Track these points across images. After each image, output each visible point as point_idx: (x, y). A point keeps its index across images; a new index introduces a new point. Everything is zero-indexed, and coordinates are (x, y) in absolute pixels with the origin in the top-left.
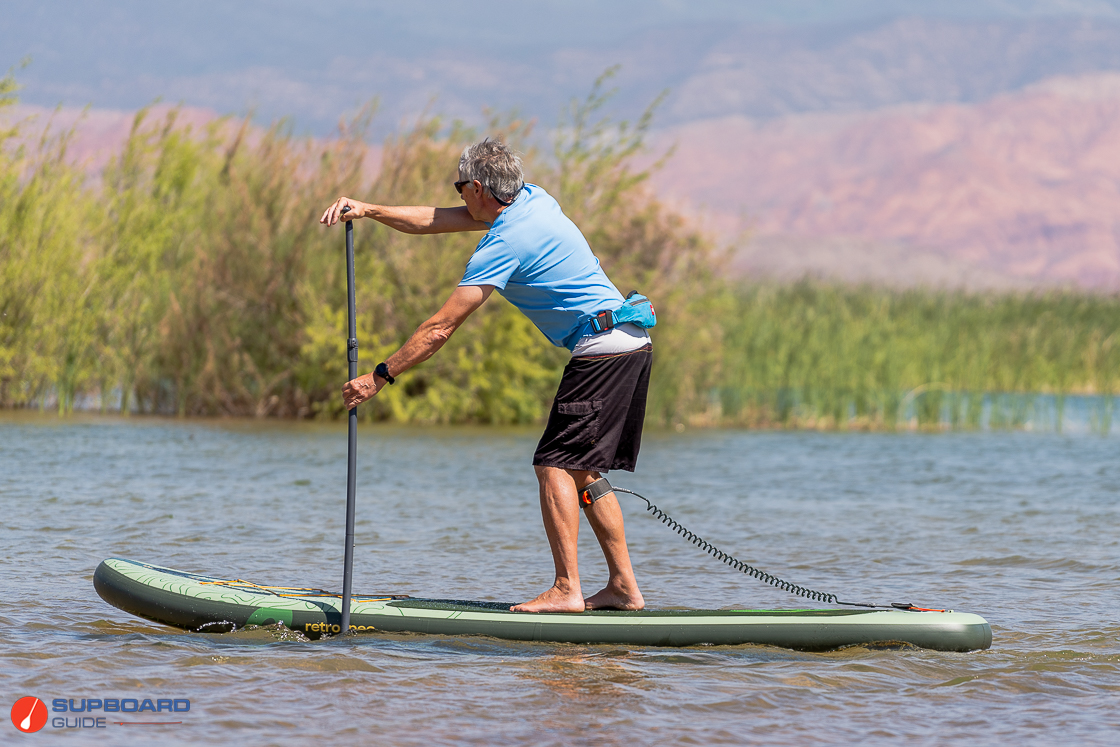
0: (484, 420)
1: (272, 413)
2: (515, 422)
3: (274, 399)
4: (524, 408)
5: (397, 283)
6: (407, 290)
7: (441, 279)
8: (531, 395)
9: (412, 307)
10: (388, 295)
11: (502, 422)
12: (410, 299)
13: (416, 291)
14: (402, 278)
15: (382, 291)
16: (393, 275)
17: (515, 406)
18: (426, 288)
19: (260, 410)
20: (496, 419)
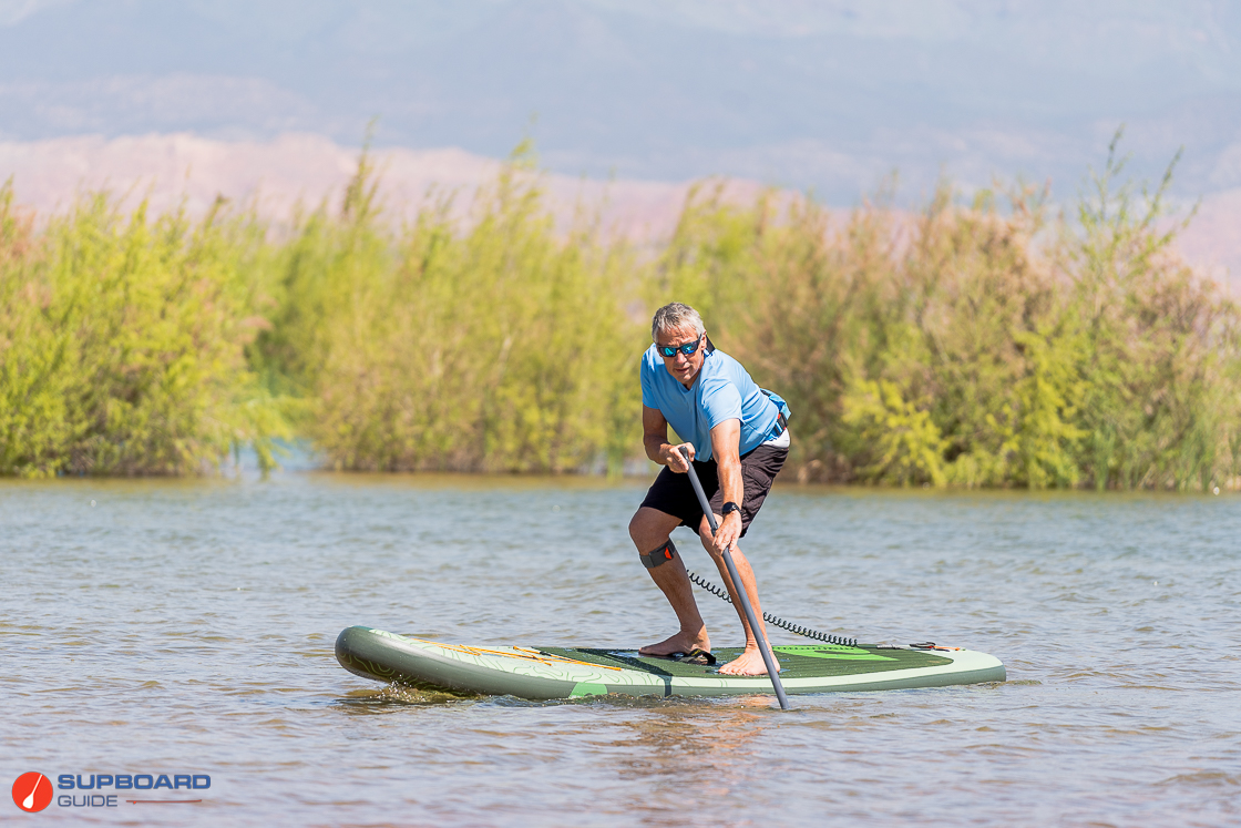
0: (1021, 485)
1: (815, 478)
2: (1053, 486)
3: (816, 464)
4: (1061, 471)
5: (935, 351)
6: (945, 357)
7: (977, 346)
8: (1067, 459)
9: (951, 373)
10: (927, 363)
11: (1038, 487)
12: (949, 366)
13: (954, 358)
14: (939, 345)
15: (920, 360)
16: (931, 343)
17: (1051, 470)
18: (964, 355)
19: (803, 474)
20: (1032, 484)
